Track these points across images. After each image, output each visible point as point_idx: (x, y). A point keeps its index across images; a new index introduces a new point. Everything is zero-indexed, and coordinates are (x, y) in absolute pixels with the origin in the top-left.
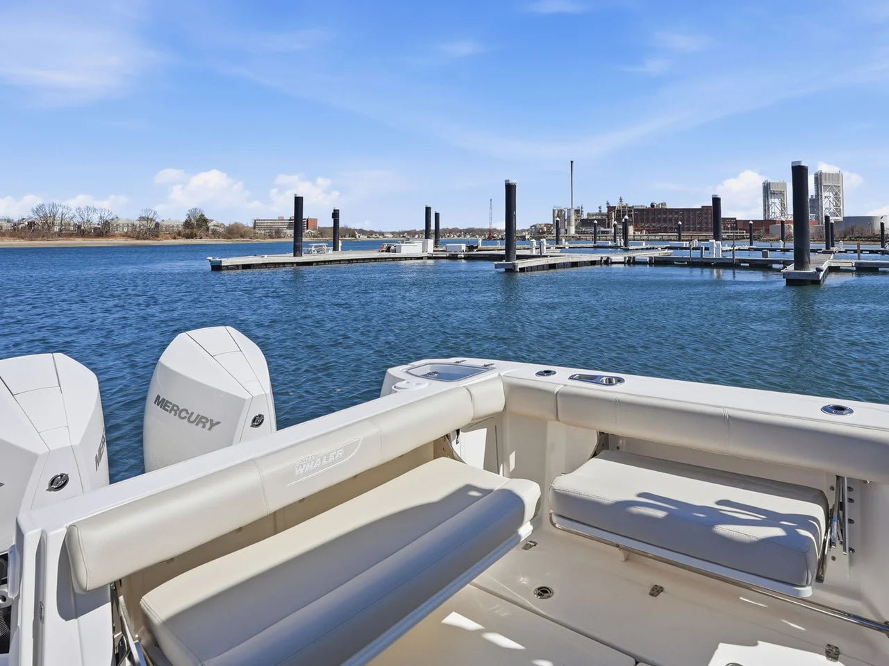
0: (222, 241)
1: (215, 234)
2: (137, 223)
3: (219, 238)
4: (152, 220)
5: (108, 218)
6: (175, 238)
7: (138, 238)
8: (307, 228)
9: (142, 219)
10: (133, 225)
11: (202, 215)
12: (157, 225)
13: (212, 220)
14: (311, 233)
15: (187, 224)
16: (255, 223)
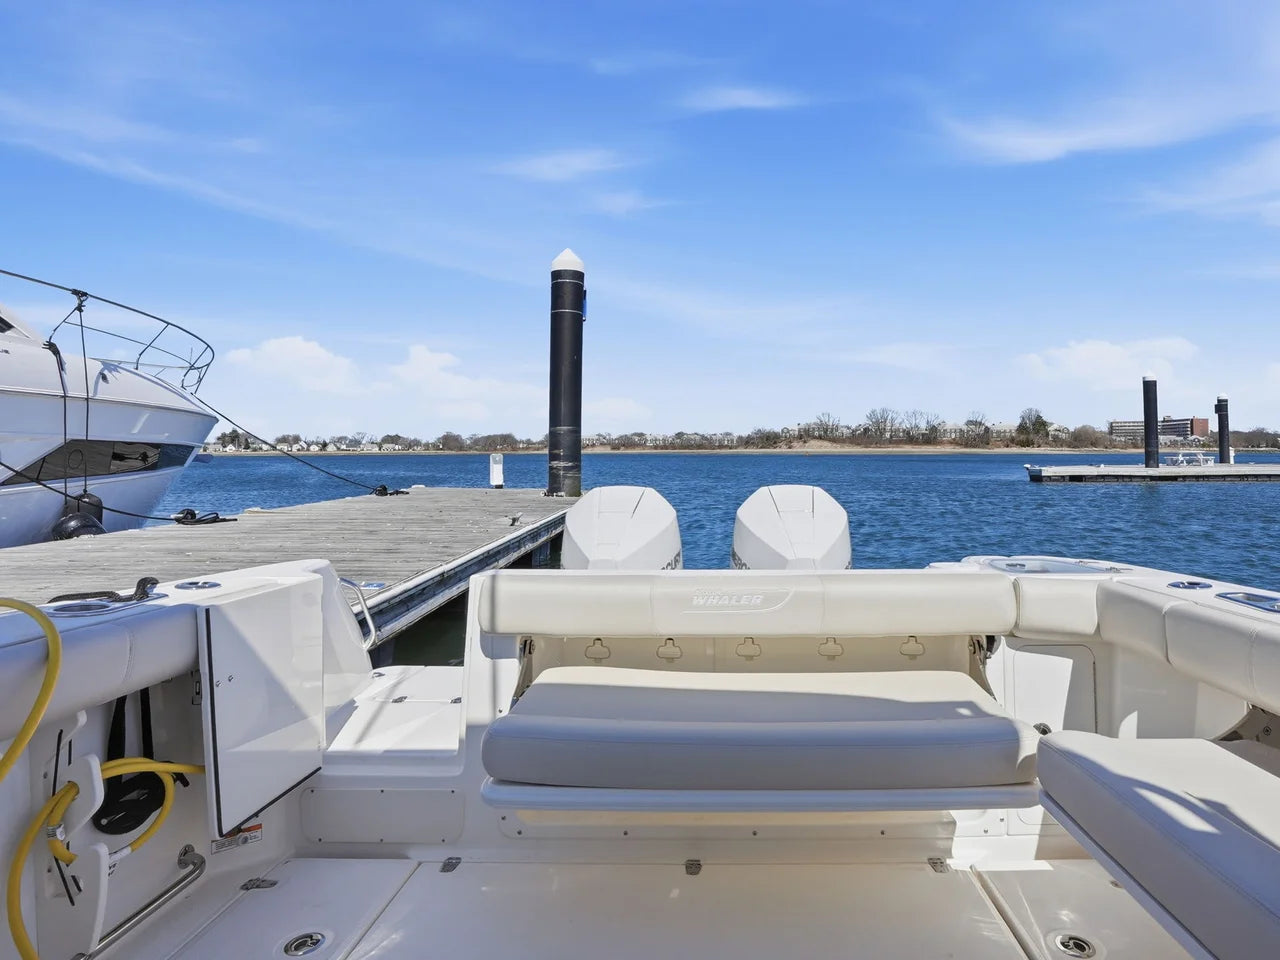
0: (1066, 451)
1: (1057, 441)
2: (965, 428)
3: (1062, 446)
4: (980, 423)
5: (935, 423)
6: (1007, 446)
7: (966, 446)
8: (1192, 434)
9: (969, 423)
10: (961, 430)
11: (1039, 417)
12: (987, 429)
13: (1052, 424)
14: (1199, 441)
15: (1022, 428)
16: (1111, 427)
